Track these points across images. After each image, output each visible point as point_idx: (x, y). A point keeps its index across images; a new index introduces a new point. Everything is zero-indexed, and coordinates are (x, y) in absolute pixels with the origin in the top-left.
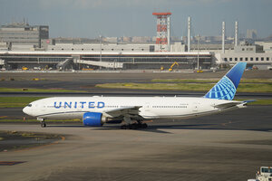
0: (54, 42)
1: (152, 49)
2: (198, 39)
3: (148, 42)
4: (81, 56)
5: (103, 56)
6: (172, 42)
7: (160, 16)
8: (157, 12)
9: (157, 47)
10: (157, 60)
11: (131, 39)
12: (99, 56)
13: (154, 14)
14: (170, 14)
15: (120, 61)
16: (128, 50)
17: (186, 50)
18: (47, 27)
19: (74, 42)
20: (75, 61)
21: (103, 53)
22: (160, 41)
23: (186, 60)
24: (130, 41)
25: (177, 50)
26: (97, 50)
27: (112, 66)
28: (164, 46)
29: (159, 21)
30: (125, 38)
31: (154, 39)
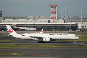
0: (4, 19)
1: (49, 22)
2: (70, 17)
3: (47, 18)
4: (17, 25)
5: (27, 25)
6: (58, 18)
7: (53, 7)
8: (51, 5)
9: (51, 21)
10: (52, 27)
11: (40, 17)
12: (25, 25)
13: (50, 6)
14: (57, 6)
15: (34, 27)
16: (38, 22)
17: (65, 22)
18: (1, 12)
19: (14, 18)
20: (14, 27)
21: (27, 23)
22: (53, 18)
23: (65, 27)
24: (39, 18)
25: (61, 22)
26: (24, 22)
27: (31, 30)
28: (55, 20)
29: (52, 9)
30: (37, 17)
31: (50, 17)
